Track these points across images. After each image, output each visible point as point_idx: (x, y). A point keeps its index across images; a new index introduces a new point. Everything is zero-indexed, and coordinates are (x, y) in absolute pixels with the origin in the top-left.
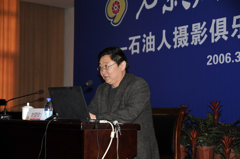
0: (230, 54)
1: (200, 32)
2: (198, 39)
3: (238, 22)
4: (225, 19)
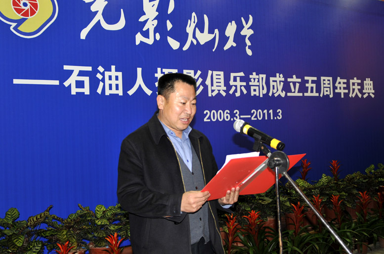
0: (229, 112)
3: (235, 80)
4: (222, 73)
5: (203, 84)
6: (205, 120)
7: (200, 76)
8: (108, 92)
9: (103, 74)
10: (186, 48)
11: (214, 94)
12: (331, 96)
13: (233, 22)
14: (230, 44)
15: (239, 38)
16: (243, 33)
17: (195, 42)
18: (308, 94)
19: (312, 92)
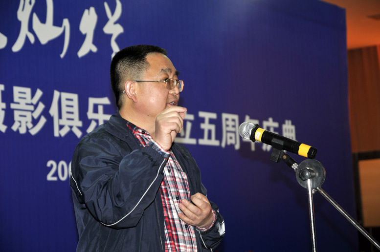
1: (32, 108)
2: (27, 122)
3: (96, 110)
4: (75, 97)
5: (46, 113)
6: (50, 177)
7: (42, 99)
10: (17, 47)
11: (64, 132)
12: (237, 147)
13: (92, 9)
14: (88, 47)
15: (101, 38)
16: (107, 29)
17: (32, 40)
18: (204, 142)
19: (210, 137)
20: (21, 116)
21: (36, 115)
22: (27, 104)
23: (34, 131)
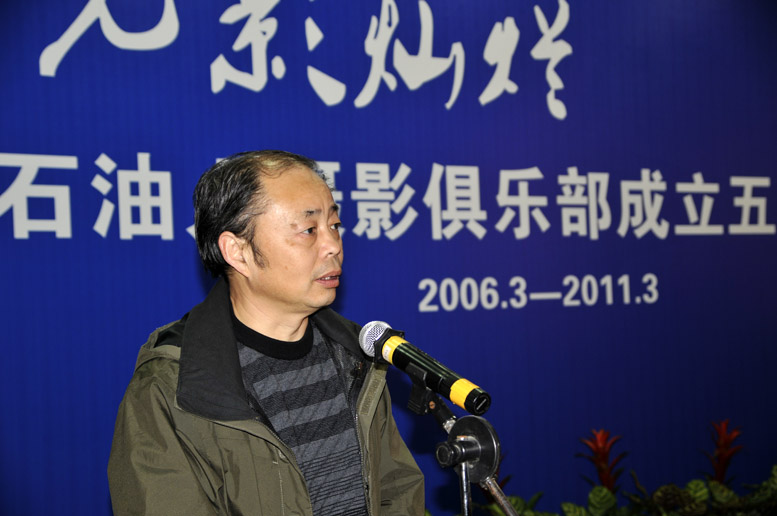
0: (494, 282)
1: (391, 196)
2: (381, 220)
3: (513, 189)
4: (473, 172)
5: (417, 202)
6: (424, 306)
7: (409, 181)
8: (127, 231)
9: (112, 178)
10: (363, 100)
11: (450, 232)
13: (510, 22)
14: (500, 85)
15: (526, 67)
16: (538, 52)
17: (392, 84)
18: (743, 228)
19: (754, 220)
20: (370, 210)
21: (398, 207)
22: (382, 190)
23: (394, 234)
